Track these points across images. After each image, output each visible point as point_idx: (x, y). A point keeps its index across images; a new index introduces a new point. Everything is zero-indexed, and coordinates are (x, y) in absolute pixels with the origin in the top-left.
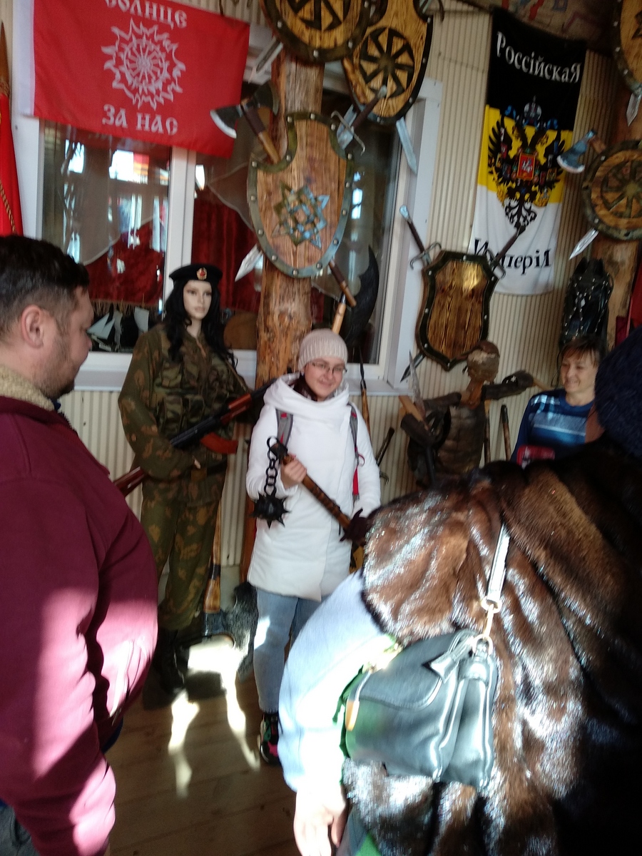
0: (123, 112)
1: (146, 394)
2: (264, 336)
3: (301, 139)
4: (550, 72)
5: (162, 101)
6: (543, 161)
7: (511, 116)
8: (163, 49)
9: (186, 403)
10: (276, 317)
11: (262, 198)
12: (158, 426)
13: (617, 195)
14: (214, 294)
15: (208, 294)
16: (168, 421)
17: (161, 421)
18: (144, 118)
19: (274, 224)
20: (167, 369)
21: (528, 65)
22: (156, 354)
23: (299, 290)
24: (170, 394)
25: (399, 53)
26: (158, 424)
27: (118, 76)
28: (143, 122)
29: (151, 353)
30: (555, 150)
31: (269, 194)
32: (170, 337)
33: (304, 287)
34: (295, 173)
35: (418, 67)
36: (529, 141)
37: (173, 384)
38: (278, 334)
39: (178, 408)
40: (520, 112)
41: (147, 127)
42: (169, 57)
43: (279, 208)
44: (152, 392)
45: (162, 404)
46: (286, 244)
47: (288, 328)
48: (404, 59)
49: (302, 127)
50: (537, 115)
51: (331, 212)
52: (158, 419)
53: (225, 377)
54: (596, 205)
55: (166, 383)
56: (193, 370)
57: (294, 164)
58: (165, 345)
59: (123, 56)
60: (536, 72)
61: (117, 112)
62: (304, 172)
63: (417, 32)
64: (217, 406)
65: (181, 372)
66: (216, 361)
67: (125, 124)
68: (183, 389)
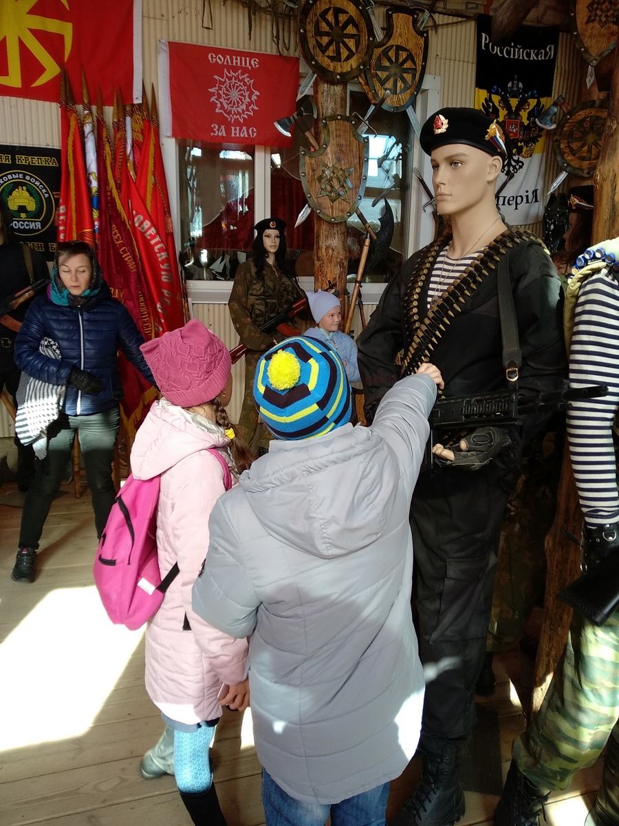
0: (223, 127)
1: (244, 300)
2: (317, 263)
3: (332, 132)
4: (528, 55)
5: (246, 116)
6: (526, 122)
7: (497, 93)
8: (245, 84)
9: (266, 305)
10: (324, 251)
11: (309, 174)
12: (251, 319)
13: (579, 144)
14: (281, 236)
15: (277, 237)
16: (257, 316)
17: (253, 315)
18: (235, 130)
19: (317, 190)
20: (255, 284)
21: (508, 53)
22: (248, 275)
23: (338, 231)
24: (257, 300)
25: (405, 61)
26: (251, 318)
27: (219, 105)
28: (235, 132)
29: (245, 275)
30: (538, 113)
31: (314, 170)
32: (256, 265)
33: (341, 229)
34: (330, 156)
35: (419, 68)
36: (514, 109)
37: (259, 293)
38: (325, 262)
39: (262, 308)
40: (505, 88)
41: (238, 135)
42: (249, 89)
43: (320, 178)
44: (247, 298)
45: (253, 306)
46: (326, 202)
47: (332, 257)
48: (408, 65)
49: (332, 125)
50: (519, 88)
51: (355, 179)
52: (251, 314)
53: (290, 289)
54: (565, 153)
55: (255, 292)
56: (271, 284)
57: (329, 150)
58: (254, 270)
59: (221, 92)
60: (516, 57)
61: (219, 127)
62: (335, 154)
63: (417, 45)
64: (285, 306)
65: (263, 286)
66: (285, 279)
67: (224, 135)
68: (265, 296)
